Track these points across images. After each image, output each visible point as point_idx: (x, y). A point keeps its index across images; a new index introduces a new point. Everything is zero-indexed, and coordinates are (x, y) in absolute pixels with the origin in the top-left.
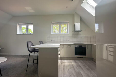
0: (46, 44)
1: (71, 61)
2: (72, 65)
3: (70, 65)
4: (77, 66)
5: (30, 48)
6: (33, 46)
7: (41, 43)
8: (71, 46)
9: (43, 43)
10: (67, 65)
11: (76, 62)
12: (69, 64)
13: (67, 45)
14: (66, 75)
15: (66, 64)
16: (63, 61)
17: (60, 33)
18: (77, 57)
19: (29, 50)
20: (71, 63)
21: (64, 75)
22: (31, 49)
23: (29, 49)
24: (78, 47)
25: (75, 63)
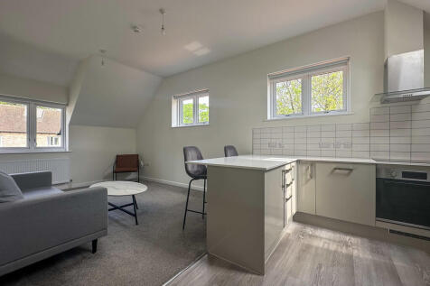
0: (250, 158)
1: (354, 240)
2: (350, 257)
3: (335, 252)
4: (373, 268)
5: (193, 164)
6: (202, 158)
7: (229, 153)
8: (351, 170)
9: (236, 154)
10: (322, 249)
11: (375, 251)
12: (333, 247)
13: (335, 166)
14: (298, 281)
15: (319, 244)
16: (309, 230)
17: (306, 115)
18: (392, 231)
19: (188, 172)
20: (347, 246)
21: (290, 278)
22: (196, 169)
23: (190, 169)
24: (400, 177)
25: (368, 253)
